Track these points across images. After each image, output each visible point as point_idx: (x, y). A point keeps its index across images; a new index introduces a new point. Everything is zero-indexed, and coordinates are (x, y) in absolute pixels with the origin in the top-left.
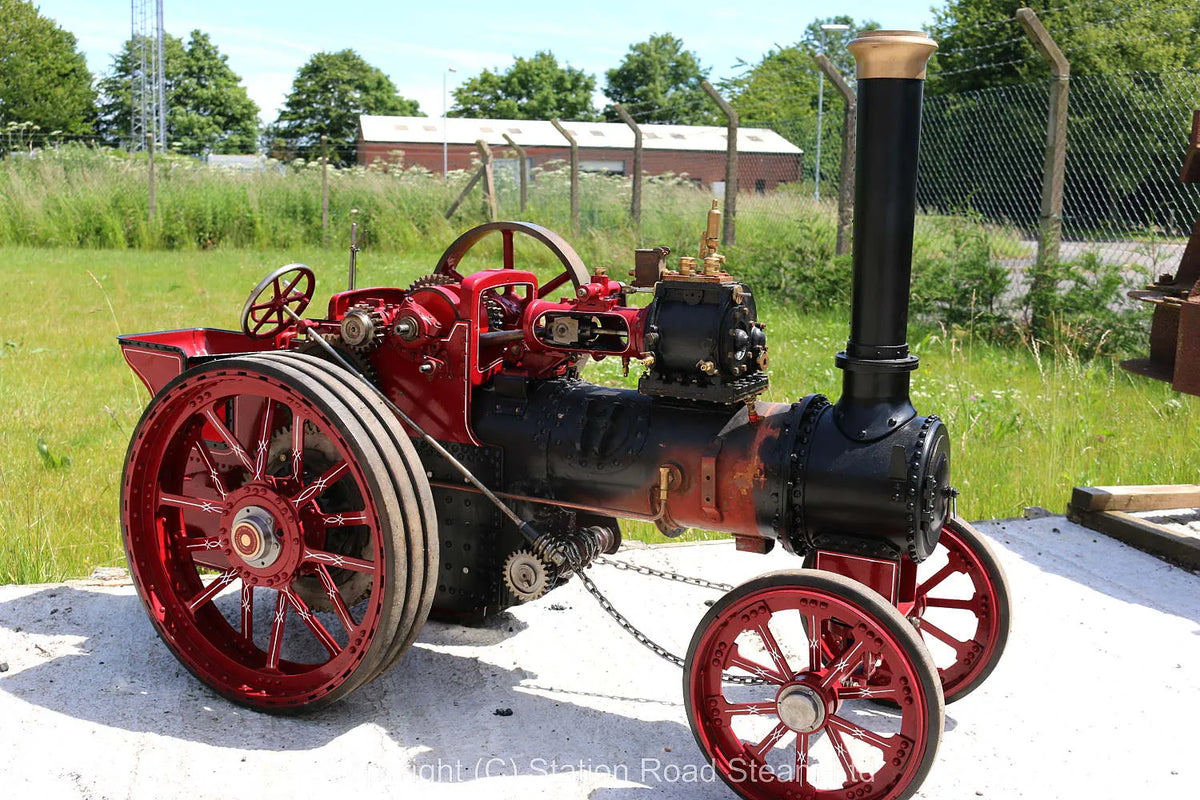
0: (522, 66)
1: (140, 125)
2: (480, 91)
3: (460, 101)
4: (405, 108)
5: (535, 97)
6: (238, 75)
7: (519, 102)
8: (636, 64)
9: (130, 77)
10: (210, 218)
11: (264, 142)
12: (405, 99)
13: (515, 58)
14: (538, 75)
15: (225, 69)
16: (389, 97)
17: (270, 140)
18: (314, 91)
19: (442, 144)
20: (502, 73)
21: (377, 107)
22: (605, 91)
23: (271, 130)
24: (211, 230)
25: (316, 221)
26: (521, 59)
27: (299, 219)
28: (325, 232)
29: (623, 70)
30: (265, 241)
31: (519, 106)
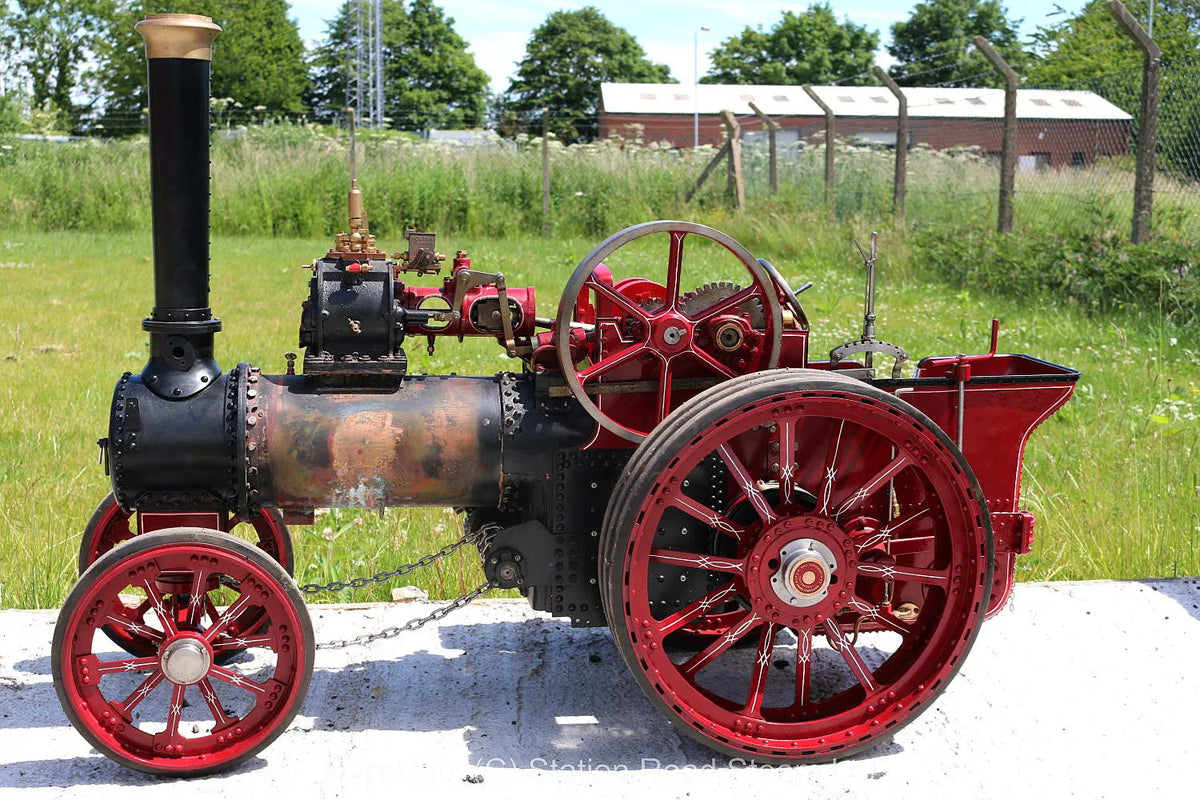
0: (792, 22)
1: (354, 98)
2: (742, 53)
3: (718, 64)
4: (653, 74)
5: (807, 58)
6: (465, 40)
7: (787, 64)
8: (928, 16)
9: (346, 45)
10: (416, 203)
11: (493, 116)
12: (654, 64)
13: (783, 13)
14: (809, 32)
15: (450, 34)
16: (635, 62)
17: (500, 113)
18: (549, 57)
19: (693, 115)
20: (768, 30)
21: (621, 73)
22: (890, 48)
23: (501, 101)
24: (417, 216)
25: (536, 206)
26: (790, 14)
27: (516, 203)
28: (545, 218)
29: (912, 22)
30: (478, 228)
31: (788, 69)
